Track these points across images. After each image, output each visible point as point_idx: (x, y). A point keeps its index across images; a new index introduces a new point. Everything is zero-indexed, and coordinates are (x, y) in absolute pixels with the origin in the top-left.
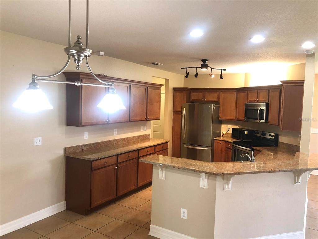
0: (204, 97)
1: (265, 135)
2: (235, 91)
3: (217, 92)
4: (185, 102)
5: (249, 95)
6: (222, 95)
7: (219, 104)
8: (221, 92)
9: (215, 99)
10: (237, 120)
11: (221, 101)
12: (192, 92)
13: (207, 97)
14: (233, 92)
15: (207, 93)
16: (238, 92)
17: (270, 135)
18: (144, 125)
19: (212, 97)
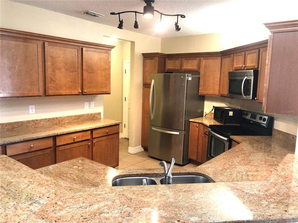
0: (181, 65)
1: (255, 118)
2: (220, 56)
3: (197, 58)
4: (157, 72)
5: (235, 60)
6: (204, 62)
7: (200, 75)
8: (202, 58)
9: (195, 67)
10: (221, 96)
11: (202, 71)
12: (167, 59)
13: (185, 65)
14: (217, 57)
15: (185, 60)
16: (223, 57)
17: (261, 118)
18: (90, 101)
19: (191, 65)
